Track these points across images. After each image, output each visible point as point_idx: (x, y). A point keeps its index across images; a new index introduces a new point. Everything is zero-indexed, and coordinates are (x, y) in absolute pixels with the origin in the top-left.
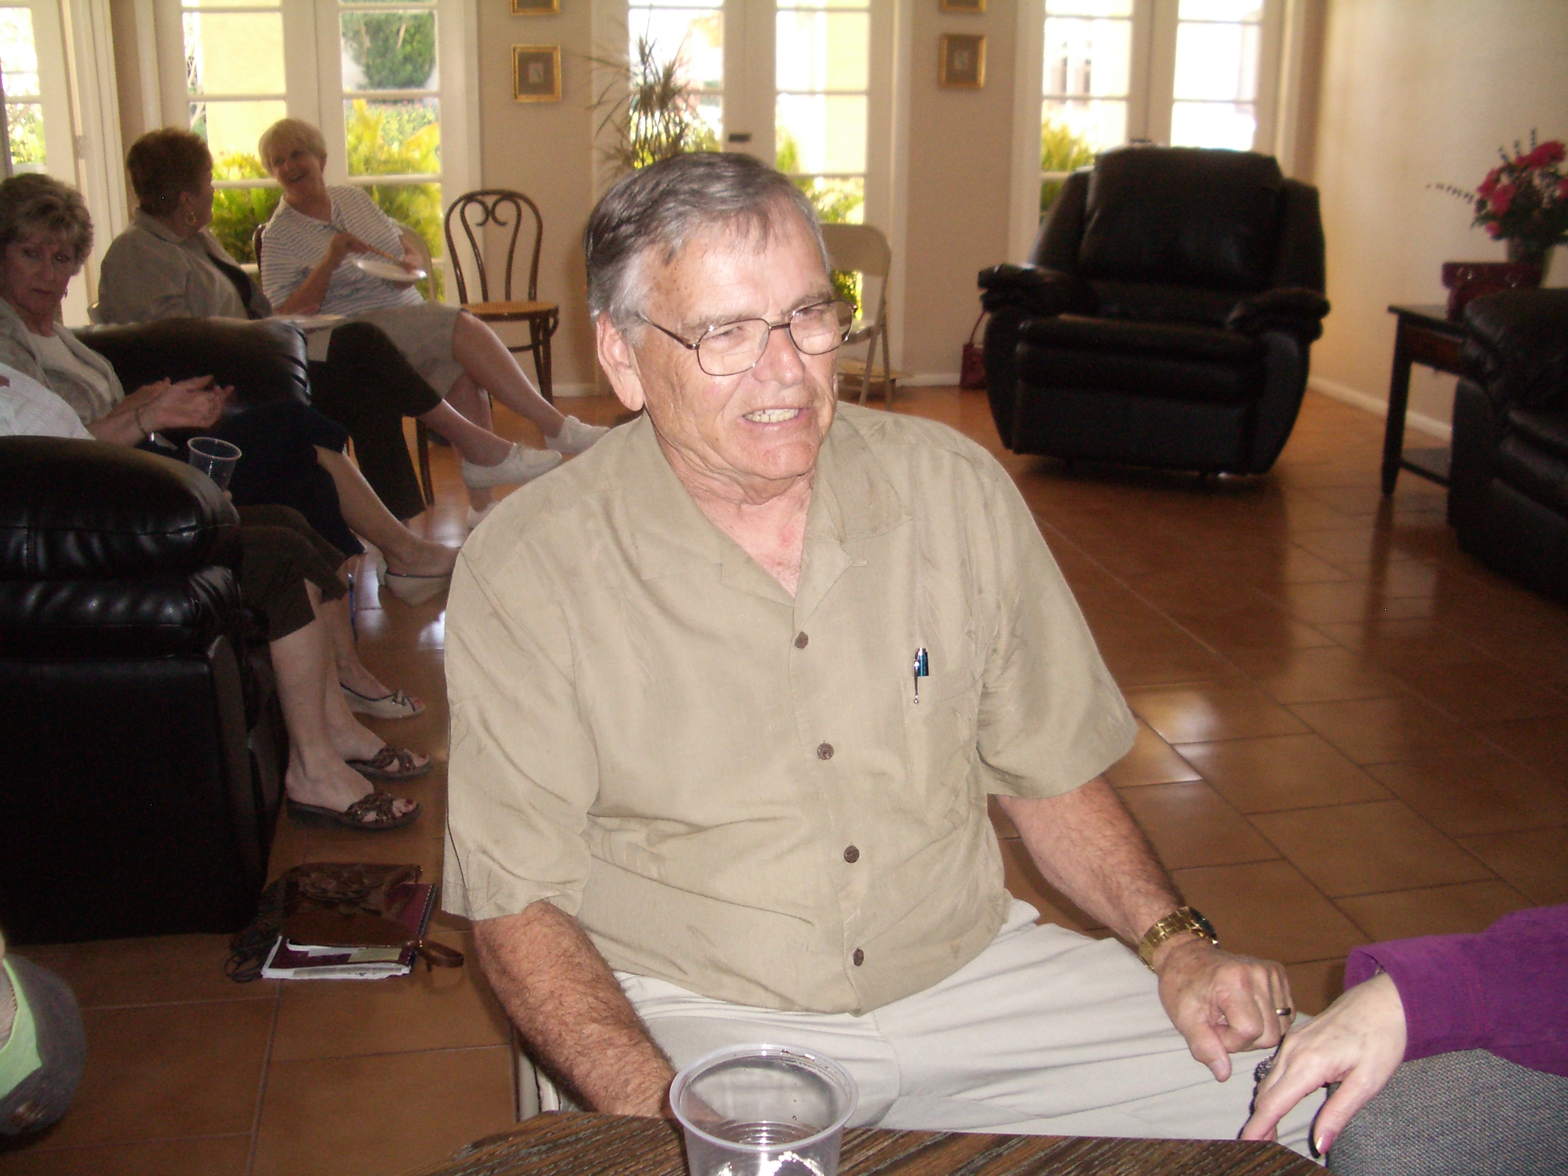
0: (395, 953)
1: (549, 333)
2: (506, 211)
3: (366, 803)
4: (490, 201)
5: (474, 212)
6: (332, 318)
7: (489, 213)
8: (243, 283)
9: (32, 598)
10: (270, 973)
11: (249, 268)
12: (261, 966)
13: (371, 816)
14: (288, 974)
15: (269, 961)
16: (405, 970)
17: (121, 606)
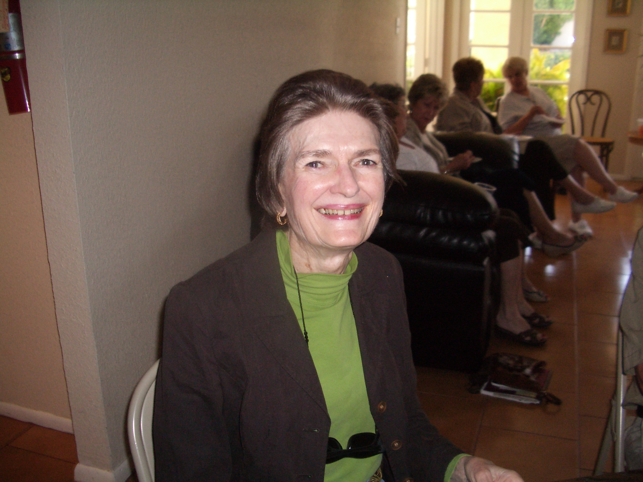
0: (534, 395)
1: (609, 151)
2: (595, 99)
3: (527, 333)
4: (589, 94)
5: (582, 98)
6: (528, 138)
7: (588, 99)
8: (493, 120)
9: (422, 233)
10: (484, 392)
11: (494, 114)
12: (480, 388)
13: (528, 338)
14: (491, 394)
15: (483, 387)
16: (538, 402)
17: (455, 241)
